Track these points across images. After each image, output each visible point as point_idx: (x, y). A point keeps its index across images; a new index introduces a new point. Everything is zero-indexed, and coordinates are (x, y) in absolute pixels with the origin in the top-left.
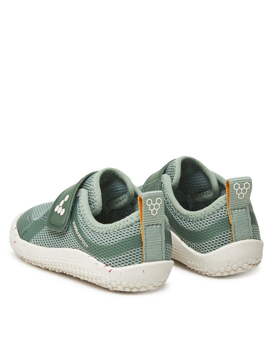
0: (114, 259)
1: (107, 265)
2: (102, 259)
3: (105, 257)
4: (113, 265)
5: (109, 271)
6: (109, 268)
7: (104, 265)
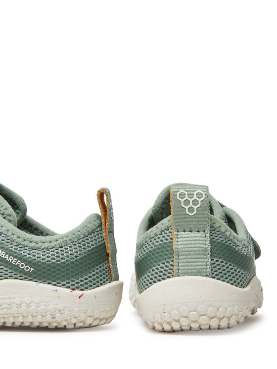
0: (82, 279)
1: (74, 289)
2: (64, 283)
3: (68, 279)
4: (83, 288)
5: (80, 297)
6: (78, 292)
7: (69, 290)
